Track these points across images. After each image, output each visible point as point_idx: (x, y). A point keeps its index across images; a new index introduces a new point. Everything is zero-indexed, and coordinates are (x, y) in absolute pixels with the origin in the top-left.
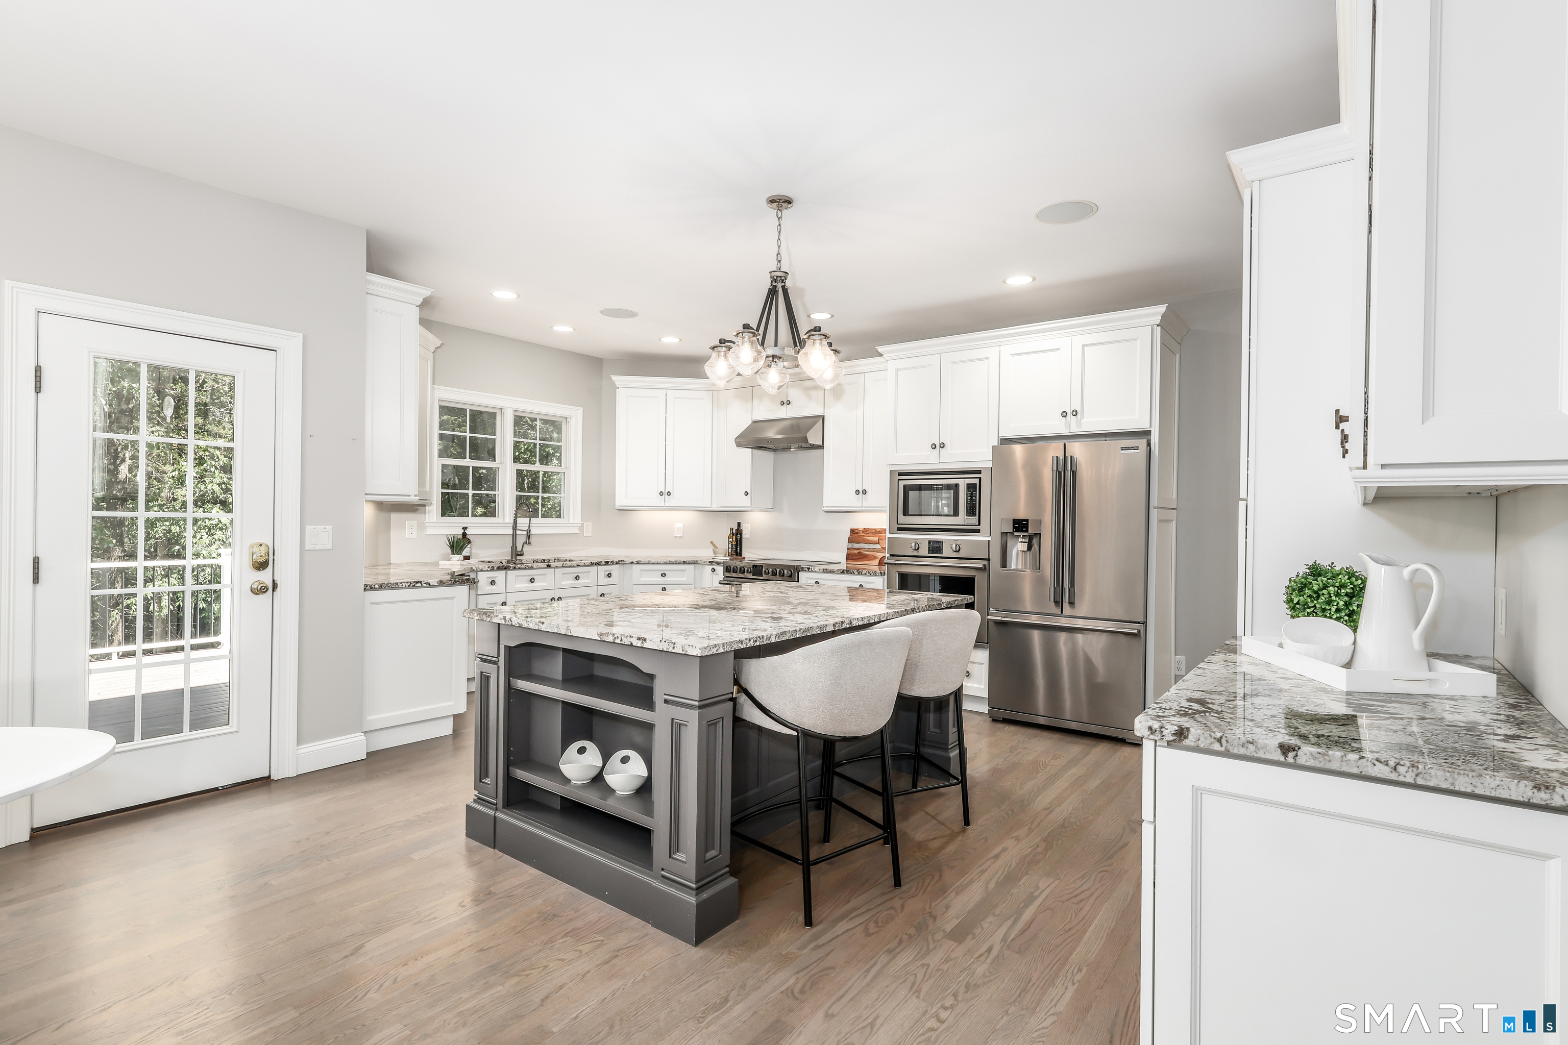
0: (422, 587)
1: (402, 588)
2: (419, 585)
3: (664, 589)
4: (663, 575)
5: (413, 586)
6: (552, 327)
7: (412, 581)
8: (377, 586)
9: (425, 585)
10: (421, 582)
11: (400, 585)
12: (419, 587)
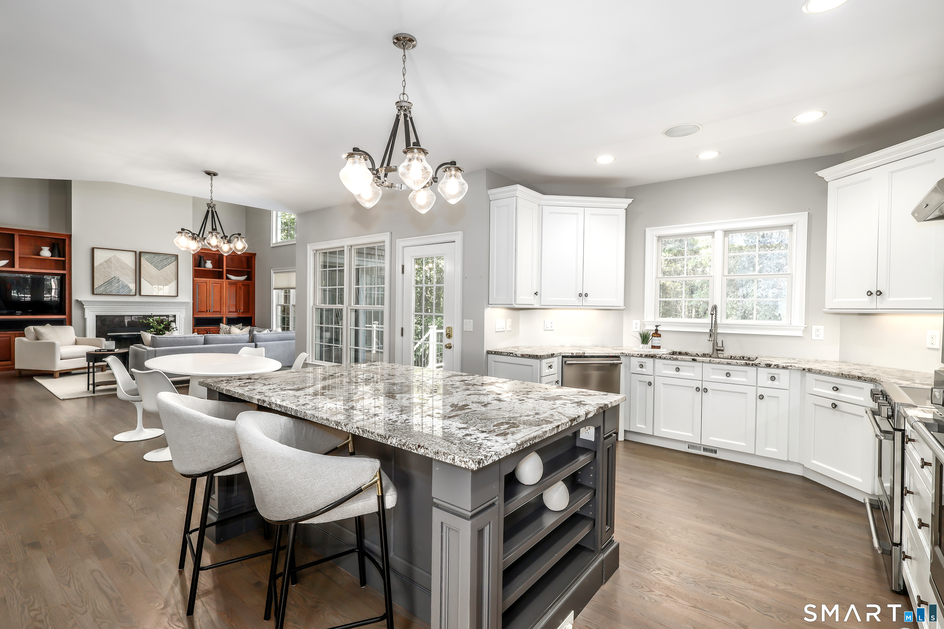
0: (513, 356)
1: (504, 355)
2: (512, 355)
3: (835, 406)
4: (836, 389)
5: (509, 355)
6: (697, 157)
7: (509, 352)
8: (493, 352)
9: (514, 355)
10: (512, 353)
11: (503, 354)
12: (511, 356)
